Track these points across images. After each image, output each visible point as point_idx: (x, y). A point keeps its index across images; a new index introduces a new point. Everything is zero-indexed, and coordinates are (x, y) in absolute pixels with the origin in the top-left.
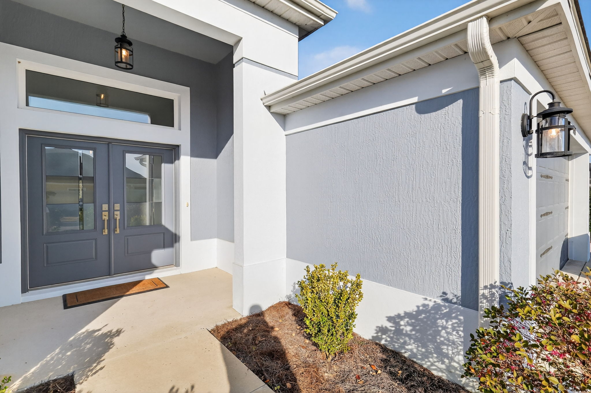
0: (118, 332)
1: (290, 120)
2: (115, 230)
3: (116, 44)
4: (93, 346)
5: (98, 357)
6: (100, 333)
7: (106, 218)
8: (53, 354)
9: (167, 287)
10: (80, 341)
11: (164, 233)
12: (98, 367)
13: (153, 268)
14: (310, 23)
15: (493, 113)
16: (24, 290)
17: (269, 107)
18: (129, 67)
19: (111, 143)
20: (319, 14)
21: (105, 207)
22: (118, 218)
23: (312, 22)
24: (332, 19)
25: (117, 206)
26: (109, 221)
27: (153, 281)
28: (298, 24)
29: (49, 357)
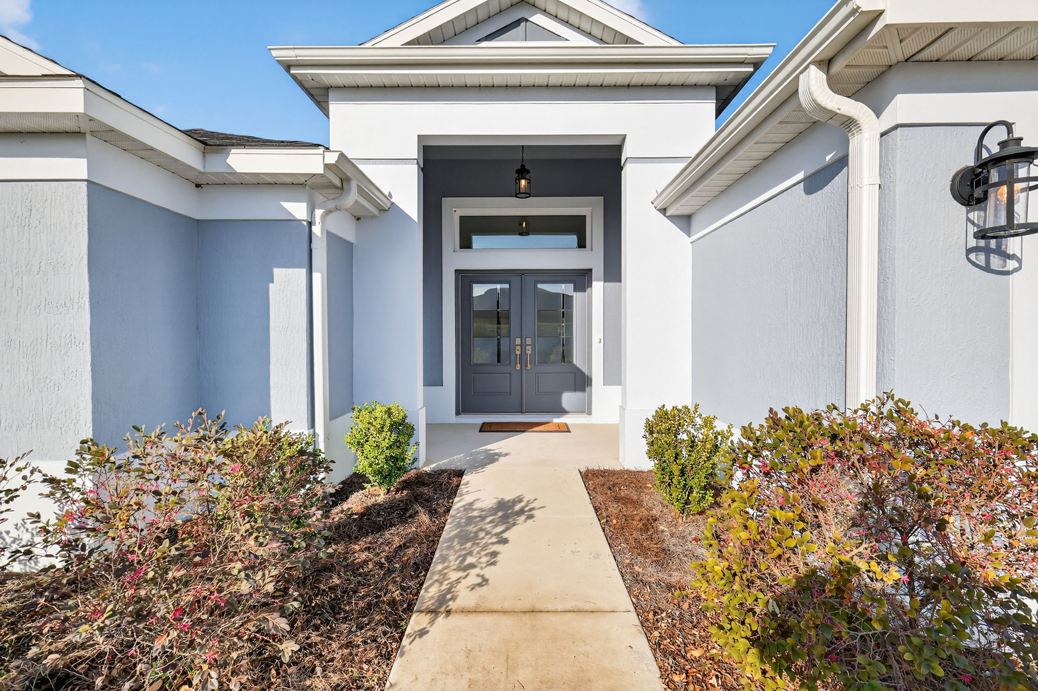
0: (506, 455)
1: (695, 222)
2: (526, 366)
3: (517, 175)
4: (484, 458)
5: (483, 465)
6: (493, 452)
7: (518, 353)
8: (458, 456)
9: (569, 431)
10: (478, 453)
11: (575, 373)
12: (481, 471)
13: (562, 412)
14: (731, 75)
15: (861, 186)
16: (458, 413)
17: (663, 211)
18: (527, 195)
19: (523, 274)
20: (743, 60)
21: (518, 341)
22: (529, 352)
23: (733, 74)
24: (767, 58)
25: (529, 341)
26: (521, 355)
27: (559, 425)
28: (712, 83)
29: (455, 457)
